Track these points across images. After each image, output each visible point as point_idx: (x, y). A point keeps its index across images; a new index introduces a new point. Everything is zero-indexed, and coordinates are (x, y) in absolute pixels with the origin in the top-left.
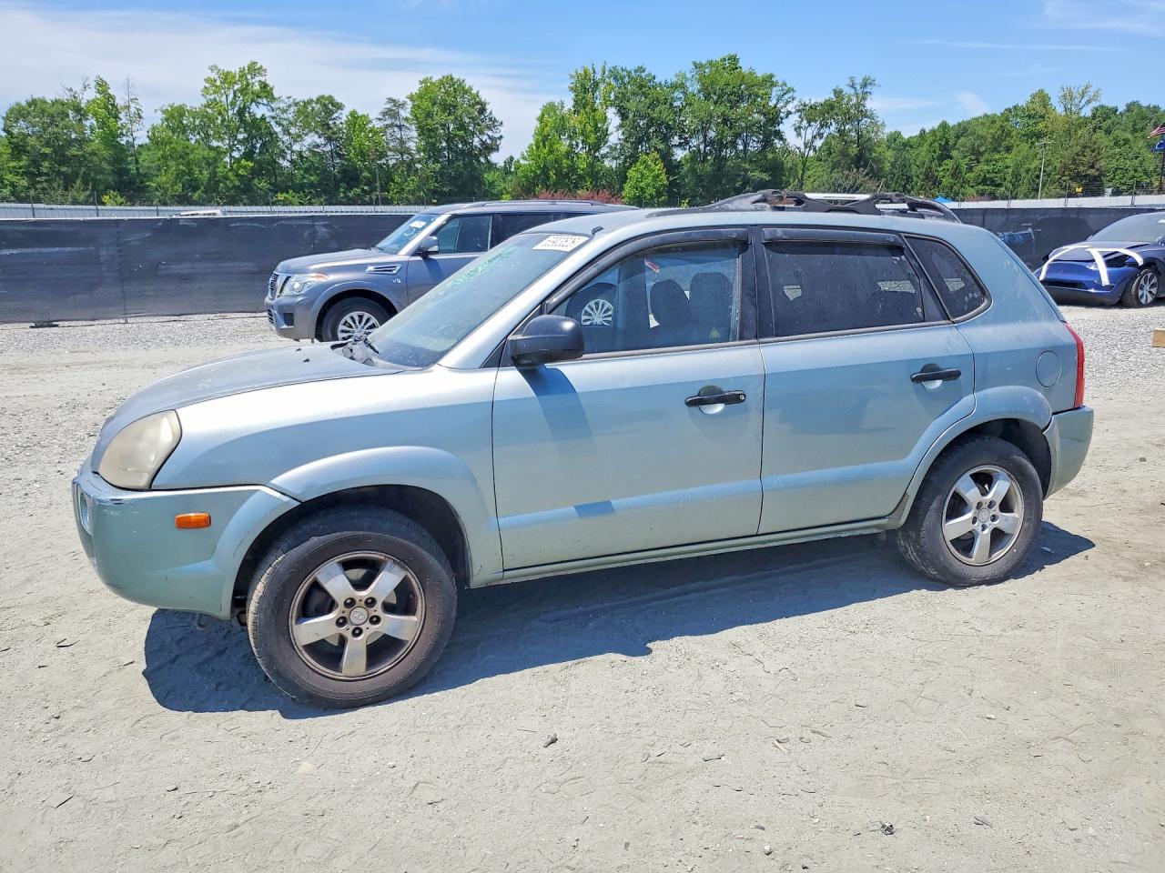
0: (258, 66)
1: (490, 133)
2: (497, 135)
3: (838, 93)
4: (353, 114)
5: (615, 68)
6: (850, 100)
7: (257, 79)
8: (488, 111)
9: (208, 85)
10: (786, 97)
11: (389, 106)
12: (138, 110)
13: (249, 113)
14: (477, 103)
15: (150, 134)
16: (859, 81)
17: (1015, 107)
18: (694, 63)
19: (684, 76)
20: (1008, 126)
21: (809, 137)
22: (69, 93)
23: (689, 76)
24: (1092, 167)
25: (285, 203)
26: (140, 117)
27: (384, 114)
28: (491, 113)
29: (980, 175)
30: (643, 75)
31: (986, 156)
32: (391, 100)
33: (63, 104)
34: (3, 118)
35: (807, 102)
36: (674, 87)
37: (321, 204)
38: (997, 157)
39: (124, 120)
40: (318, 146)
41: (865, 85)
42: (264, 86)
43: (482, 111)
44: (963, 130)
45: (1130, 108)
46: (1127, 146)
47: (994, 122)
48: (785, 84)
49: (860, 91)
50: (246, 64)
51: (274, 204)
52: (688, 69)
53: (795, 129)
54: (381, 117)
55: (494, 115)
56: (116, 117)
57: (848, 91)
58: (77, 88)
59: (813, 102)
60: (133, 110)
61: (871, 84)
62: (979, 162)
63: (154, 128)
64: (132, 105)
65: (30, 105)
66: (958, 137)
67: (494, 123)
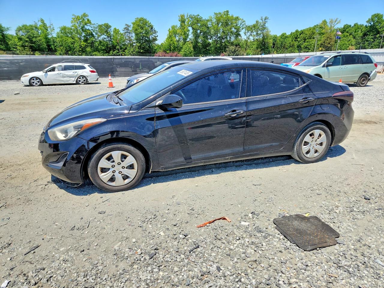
0: (86, 14)
1: (154, 35)
2: (156, 36)
3: (257, 22)
4: (115, 29)
5: (191, 15)
6: (260, 24)
7: (86, 18)
8: (153, 28)
9: (72, 20)
10: (243, 23)
11: (126, 26)
12: (53, 27)
13: (85, 28)
14: (150, 26)
15: (57, 34)
16: (264, 18)
17: (317, 25)
18: (215, 13)
19: (211, 17)
20: (314, 31)
21: (248, 36)
22: (34, 23)
23: (213, 17)
24: (329, 44)
25: (96, 55)
26: (54, 30)
27: (125, 29)
28: (154, 29)
29: (305, 46)
30: (198, 17)
31: (307, 40)
32: (126, 25)
33: (32, 26)
34: (15, 30)
35: (247, 25)
36: (208, 21)
37: (106, 56)
38: (311, 40)
39: (49, 31)
40: (105, 38)
41: (265, 19)
42: (88, 20)
43: (152, 28)
44: (302, 32)
45: (355, 25)
46: (347, 37)
47: (310, 29)
48: (243, 20)
49: (264, 21)
50: (83, 14)
51: (93, 55)
52: (213, 15)
53: (244, 33)
54: (124, 30)
55: (155, 29)
56: (47, 30)
57: (260, 21)
58: (37, 21)
59: (249, 25)
60: (51, 27)
61: (267, 19)
62: (305, 42)
63: (58, 33)
64: (51, 26)
65: (23, 26)
66: (300, 35)
67: (155, 32)
